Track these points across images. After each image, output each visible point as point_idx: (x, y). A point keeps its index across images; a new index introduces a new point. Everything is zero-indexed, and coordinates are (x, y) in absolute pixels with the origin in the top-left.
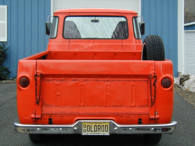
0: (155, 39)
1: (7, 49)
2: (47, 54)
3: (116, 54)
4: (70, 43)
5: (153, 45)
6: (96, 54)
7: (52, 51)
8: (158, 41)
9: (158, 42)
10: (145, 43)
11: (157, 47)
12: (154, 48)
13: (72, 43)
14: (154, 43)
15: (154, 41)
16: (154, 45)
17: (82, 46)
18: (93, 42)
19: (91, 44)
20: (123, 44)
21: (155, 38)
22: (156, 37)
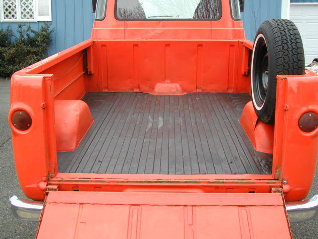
0: (286, 28)
1: (51, 32)
2: (87, 47)
3: (201, 45)
4: (127, 27)
5: (282, 42)
6: (169, 45)
7: (99, 40)
8: (291, 32)
9: (291, 35)
10: (261, 35)
11: (290, 46)
12: (285, 48)
13: (130, 27)
14: (284, 38)
15: (284, 33)
16: (285, 42)
17: (147, 32)
18: (164, 26)
19: (160, 29)
20: (212, 29)
21: (285, 26)
22: (286, 23)
